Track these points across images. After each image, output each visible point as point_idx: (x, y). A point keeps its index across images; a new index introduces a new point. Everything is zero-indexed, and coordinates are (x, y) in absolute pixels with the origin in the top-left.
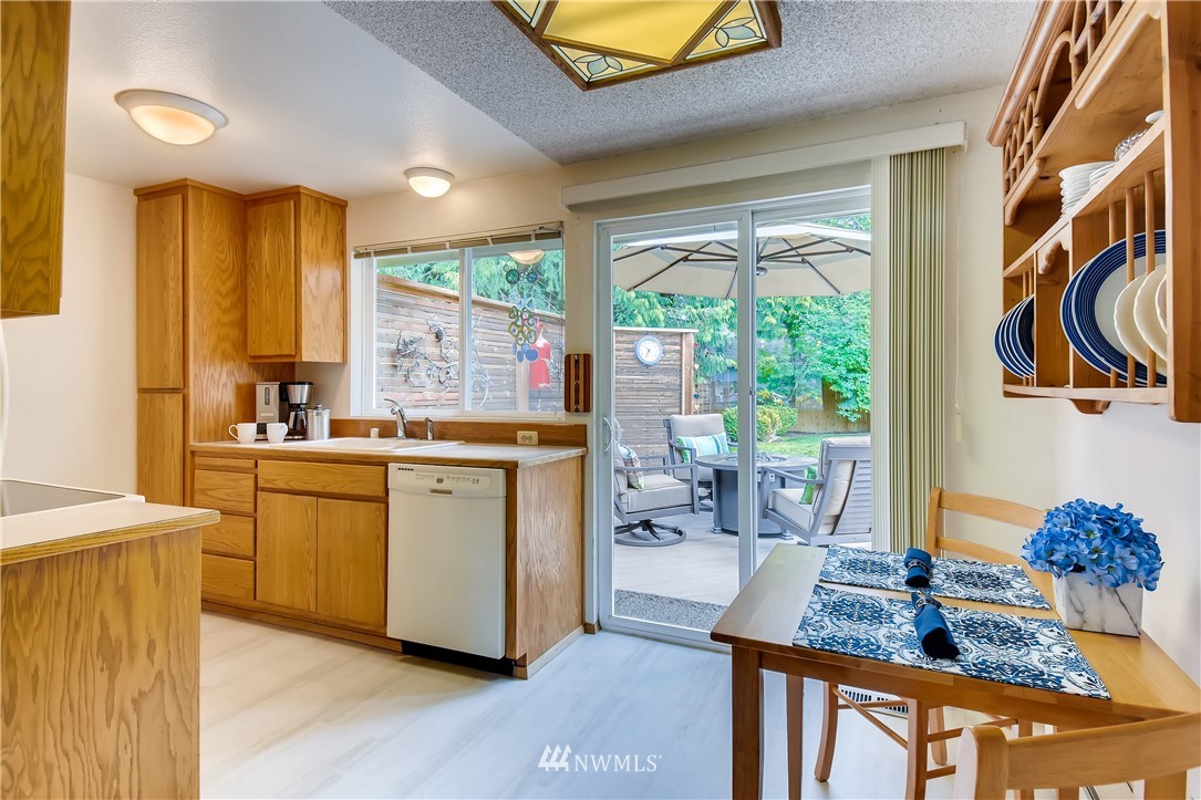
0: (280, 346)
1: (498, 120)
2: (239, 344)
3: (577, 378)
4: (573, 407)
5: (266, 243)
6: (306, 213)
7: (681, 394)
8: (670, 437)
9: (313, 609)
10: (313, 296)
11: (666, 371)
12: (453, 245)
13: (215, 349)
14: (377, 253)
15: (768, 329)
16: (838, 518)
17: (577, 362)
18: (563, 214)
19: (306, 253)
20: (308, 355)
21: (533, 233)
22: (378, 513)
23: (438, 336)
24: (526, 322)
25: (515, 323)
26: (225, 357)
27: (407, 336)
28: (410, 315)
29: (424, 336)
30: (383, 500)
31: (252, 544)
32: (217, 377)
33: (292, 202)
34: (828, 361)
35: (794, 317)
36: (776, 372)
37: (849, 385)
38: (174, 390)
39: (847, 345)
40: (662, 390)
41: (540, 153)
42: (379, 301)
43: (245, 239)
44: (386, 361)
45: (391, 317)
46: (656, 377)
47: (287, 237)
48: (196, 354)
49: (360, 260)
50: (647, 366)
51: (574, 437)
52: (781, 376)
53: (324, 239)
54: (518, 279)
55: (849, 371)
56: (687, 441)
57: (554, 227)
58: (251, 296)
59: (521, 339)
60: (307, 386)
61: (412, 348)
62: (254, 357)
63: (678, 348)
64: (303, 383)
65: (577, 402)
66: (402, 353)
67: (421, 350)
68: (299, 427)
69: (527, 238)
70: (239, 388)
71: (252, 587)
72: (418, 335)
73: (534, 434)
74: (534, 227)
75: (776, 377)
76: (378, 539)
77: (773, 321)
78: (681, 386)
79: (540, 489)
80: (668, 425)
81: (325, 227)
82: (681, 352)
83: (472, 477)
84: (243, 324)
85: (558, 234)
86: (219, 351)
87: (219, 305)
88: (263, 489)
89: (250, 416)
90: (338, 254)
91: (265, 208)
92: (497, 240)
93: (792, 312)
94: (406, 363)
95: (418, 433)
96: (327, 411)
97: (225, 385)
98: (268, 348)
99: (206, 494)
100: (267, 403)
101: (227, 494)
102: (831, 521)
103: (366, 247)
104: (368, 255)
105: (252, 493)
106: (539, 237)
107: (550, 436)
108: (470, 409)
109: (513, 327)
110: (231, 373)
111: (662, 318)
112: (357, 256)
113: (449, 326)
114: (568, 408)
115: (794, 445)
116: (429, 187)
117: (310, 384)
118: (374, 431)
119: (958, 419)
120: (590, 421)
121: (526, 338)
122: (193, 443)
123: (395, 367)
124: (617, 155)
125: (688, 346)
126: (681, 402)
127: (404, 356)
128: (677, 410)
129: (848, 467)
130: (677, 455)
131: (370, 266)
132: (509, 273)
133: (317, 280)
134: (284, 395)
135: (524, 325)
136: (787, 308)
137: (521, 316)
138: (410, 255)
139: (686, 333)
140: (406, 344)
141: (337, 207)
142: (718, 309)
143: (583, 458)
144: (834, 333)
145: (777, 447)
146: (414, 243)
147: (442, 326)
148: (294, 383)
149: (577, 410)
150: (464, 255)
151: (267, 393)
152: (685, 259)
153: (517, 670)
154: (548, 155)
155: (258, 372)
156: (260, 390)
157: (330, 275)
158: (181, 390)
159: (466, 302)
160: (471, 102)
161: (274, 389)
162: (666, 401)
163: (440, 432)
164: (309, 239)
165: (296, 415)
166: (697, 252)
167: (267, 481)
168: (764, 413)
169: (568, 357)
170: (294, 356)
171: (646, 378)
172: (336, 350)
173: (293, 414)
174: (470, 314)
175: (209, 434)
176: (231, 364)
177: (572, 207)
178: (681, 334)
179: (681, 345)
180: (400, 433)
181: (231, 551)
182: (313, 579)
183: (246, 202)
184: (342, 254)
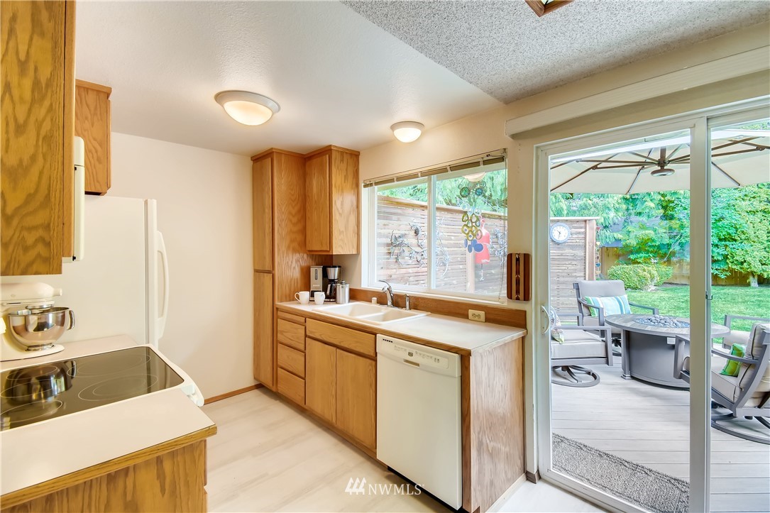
0: (322, 244)
1: (456, 71)
2: (301, 242)
3: (518, 272)
4: (514, 295)
5: (315, 183)
6: (335, 163)
7: (585, 263)
8: (579, 295)
9: (334, 421)
10: (340, 214)
11: (572, 247)
12: (423, 174)
13: (289, 247)
14: (377, 184)
15: (647, 211)
17: (518, 260)
18: (507, 142)
19: (335, 187)
20: (337, 250)
21: (481, 160)
22: (370, 367)
23: (416, 232)
24: (474, 224)
25: (467, 225)
26: (295, 251)
27: (397, 233)
28: (398, 220)
29: (407, 232)
30: (374, 358)
31: (303, 370)
32: (290, 263)
33: (327, 156)
35: (670, 201)
36: (653, 241)
37: (721, 251)
38: (269, 272)
39: (719, 220)
40: (570, 260)
41: (489, 96)
42: (378, 212)
43: (305, 181)
44: (384, 250)
45: (385, 222)
46: (567, 251)
47: (325, 178)
48: (279, 250)
49: (367, 189)
50: (558, 244)
51: (516, 320)
52: (657, 244)
53: (346, 177)
54: (469, 194)
55: (720, 240)
56: (593, 300)
57: (499, 154)
58: (308, 214)
59: (470, 236)
60: (337, 269)
61: (400, 240)
62: (310, 251)
63: (583, 230)
64: (335, 267)
65: (518, 292)
66: (394, 245)
67: (406, 241)
68: (333, 294)
69: (476, 164)
70: (302, 269)
71: (303, 395)
72: (403, 232)
73: (482, 313)
74: (482, 156)
75: (654, 244)
76: (371, 385)
77: (652, 205)
78: (585, 257)
79: (489, 369)
80: (577, 286)
81: (346, 170)
82: (585, 233)
83: (434, 356)
84: (304, 231)
85: (502, 159)
86: (291, 249)
87: (291, 221)
88: (310, 337)
89: (307, 286)
90: (354, 186)
91: (315, 161)
92: (455, 168)
93: (668, 198)
94: (396, 250)
95: (400, 303)
96: (348, 285)
97: (294, 268)
98: (316, 246)
99: (282, 334)
100: (316, 279)
101: (292, 336)
103: (370, 180)
104: (371, 185)
105: (303, 338)
106: (486, 162)
107: (495, 317)
108: (435, 288)
109: (465, 228)
110: (297, 261)
111: (565, 208)
112: (365, 186)
113: (423, 225)
114: (510, 296)
115: (671, 294)
116: (407, 135)
117: (339, 267)
118: (374, 299)
120: (530, 308)
121: (474, 235)
122: (278, 303)
123: (390, 253)
124: (556, 87)
125: (591, 228)
126: (585, 268)
127: (395, 246)
128: (582, 274)
130: (585, 310)
131: (374, 192)
132: (462, 190)
133: (342, 202)
134: (325, 274)
135: (473, 226)
136: (663, 195)
137: (471, 220)
138: (396, 183)
139: (589, 220)
140: (396, 238)
141: (353, 156)
142: (610, 200)
143: (523, 338)
145: (656, 296)
146: (398, 175)
147: (419, 225)
148: (330, 267)
149: (518, 299)
150: (431, 180)
151: (316, 272)
152: (595, 168)
154: (495, 97)
155: (312, 259)
156: (313, 270)
157: (349, 198)
158: (271, 272)
159: (433, 209)
160: (434, 58)
161: (320, 270)
162: (573, 268)
163: (414, 304)
164: (337, 178)
165: (331, 286)
166: (606, 161)
167: (311, 332)
168: (644, 270)
169: (510, 256)
170: (329, 251)
171: (558, 252)
172: (353, 247)
173: (329, 285)
174: (435, 216)
175: (286, 296)
176: (298, 255)
177: (514, 136)
178: (585, 221)
179: (586, 228)
180: (389, 303)
181: (294, 371)
182: (334, 400)
183: (305, 159)
184: (357, 185)
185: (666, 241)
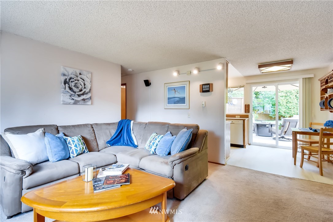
3: (247, 108)
16: (286, 132)
17: (247, 106)
34: (267, 103)
39: (272, 99)
51: (246, 116)
55: (273, 105)
65: (247, 111)
69: (237, 87)
73: (239, 116)
82: (241, 102)
85: (243, 87)
102: (285, 132)
107: (242, 117)
114: (245, 112)
119: (313, 114)
120: (249, 114)
129: (289, 123)
143: (248, 120)
144: (269, 96)
149: (247, 113)
153: (244, 147)
169: (245, 105)
177: (247, 83)
178: (241, 98)
185: (257, 105)
